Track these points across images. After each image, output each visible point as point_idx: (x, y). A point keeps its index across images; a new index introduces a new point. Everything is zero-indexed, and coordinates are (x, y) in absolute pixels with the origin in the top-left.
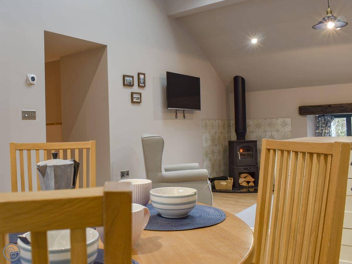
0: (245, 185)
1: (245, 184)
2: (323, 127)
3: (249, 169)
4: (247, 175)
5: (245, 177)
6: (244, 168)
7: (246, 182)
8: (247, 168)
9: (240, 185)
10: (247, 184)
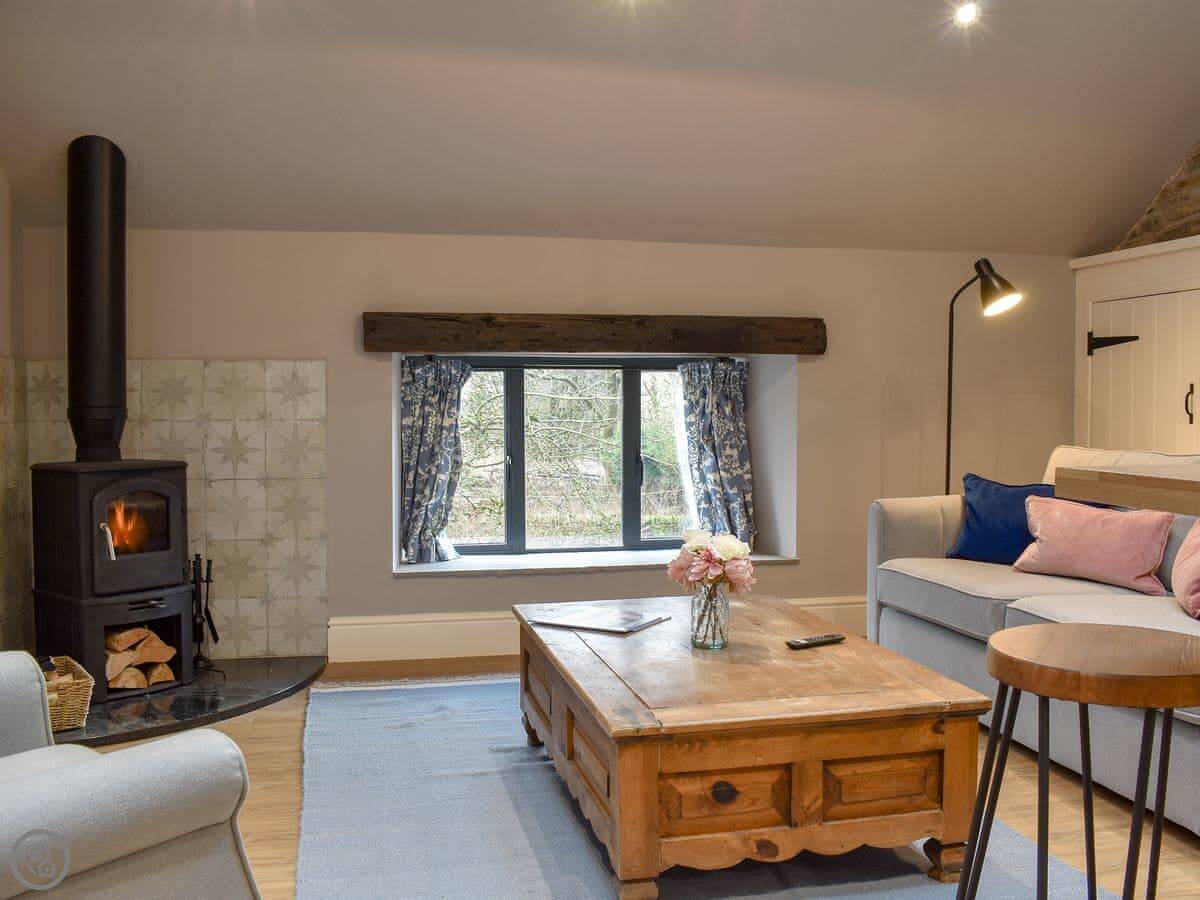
0: (132, 684)
1: (131, 680)
2: (431, 405)
3: (153, 606)
4: (143, 632)
5: (133, 648)
6: (131, 603)
7: (136, 667)
8: (145, 601)
9: (111, 686)
10: (141, 676)
